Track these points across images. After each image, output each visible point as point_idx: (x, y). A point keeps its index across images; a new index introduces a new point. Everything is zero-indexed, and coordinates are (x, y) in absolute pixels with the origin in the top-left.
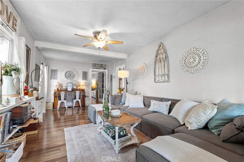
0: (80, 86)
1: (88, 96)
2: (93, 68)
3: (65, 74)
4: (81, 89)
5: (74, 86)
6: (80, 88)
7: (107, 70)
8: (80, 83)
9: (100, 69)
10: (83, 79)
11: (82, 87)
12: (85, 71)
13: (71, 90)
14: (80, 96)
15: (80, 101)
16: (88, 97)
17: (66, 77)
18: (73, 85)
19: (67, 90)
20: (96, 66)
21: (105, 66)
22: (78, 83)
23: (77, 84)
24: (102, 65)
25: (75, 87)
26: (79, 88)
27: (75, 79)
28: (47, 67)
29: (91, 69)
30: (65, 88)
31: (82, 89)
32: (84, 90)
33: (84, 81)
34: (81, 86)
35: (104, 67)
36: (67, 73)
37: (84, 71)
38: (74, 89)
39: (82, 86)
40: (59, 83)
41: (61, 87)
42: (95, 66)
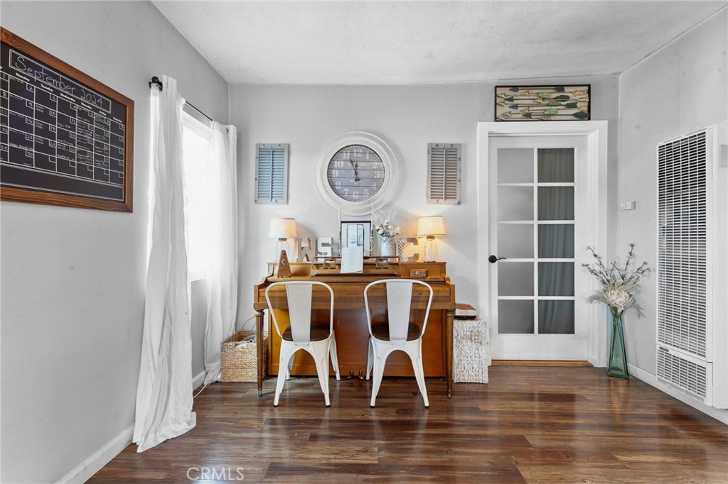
0: (414, 241)
1: (470, 313)
2: (496, 119)
3: (330, 168)
4: (420, 260)
5: (379, 237)
6: (416, 256)
7: (605, 123)
8: (417, 219)
9: (546, 118)
10: (434, 195)
11: (426, 251)
12: (445, 139)
13: (358, 268)
14: (416, 315)
15: (414, 350)
16: (473, 318)
17: (332, 186)
18: (373, 233)
19: (339, 265)
20: (523, 98)
21: (589, 92)
22: (404, 219)
23: (398, 230)
24: (560, 88)
25: (385, 250)
26: (407, 253)
27: (384, 194)
28: (232, 128)
29: (485, 127)
30: (329, 255)
31: (429, 259)
32: (442, 266)
33: (444, 207)
34: (423, 241)
35: (583, 107)
36: (337, 164)
37: (439, 141)
38: (380, 258)
39: (431, 237)
40: (298, 219)
41: (305, 244)
42: (511, 99)
